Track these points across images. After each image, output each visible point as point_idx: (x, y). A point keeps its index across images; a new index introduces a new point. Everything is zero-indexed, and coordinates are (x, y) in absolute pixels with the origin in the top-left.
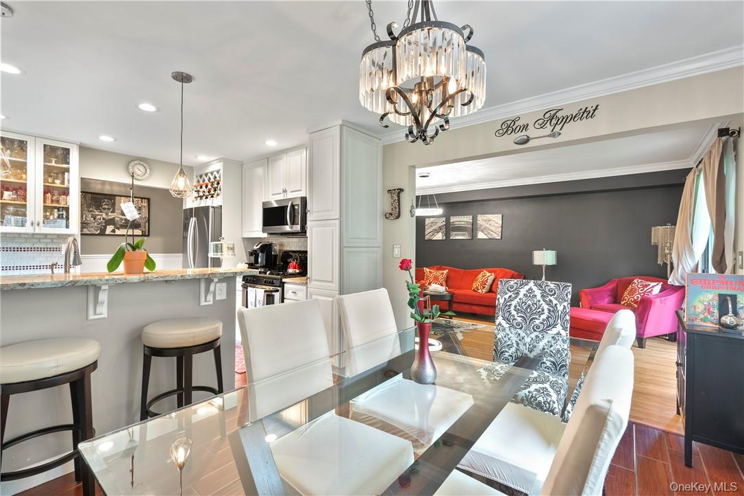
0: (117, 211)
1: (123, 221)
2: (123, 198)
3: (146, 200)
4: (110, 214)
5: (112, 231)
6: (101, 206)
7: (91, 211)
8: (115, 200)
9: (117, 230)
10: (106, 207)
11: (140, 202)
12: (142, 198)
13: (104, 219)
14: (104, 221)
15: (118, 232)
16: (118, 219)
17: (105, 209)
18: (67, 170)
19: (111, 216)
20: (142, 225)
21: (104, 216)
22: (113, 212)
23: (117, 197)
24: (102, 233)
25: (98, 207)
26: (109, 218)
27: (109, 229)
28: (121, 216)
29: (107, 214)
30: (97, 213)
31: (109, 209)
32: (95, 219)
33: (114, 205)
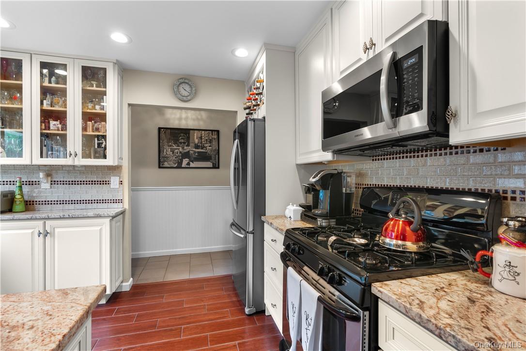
0: (191, 144)
1: (196, 154)
2: (196, 131)
3: (216, 132)
4: (185, 148)
5: (187, 164)
6: (179, 140)
7: (170, 146)
8: (189, 134)
9: (191, 163)
10: (182, 141)
11: (211, 134)
12: (212, 131)
13: (180, 152)
14: (180, 154)
15: (192, 165)
16: (192, 152)
17: (181, 143)
18: (104, 93)
19: (187, 149)
20: (213, 157)
21: (181, 150)
22: (188, 145)
23: (191, 131)
24: (179, 167)
25: (176, 142)
26: (185, 151)
27: (185, 161)
28: (194, 149)
29: (183, 148)
30: (175, 147)
31: (184, 143)
32: (173, 153)
33: (188, 138)
